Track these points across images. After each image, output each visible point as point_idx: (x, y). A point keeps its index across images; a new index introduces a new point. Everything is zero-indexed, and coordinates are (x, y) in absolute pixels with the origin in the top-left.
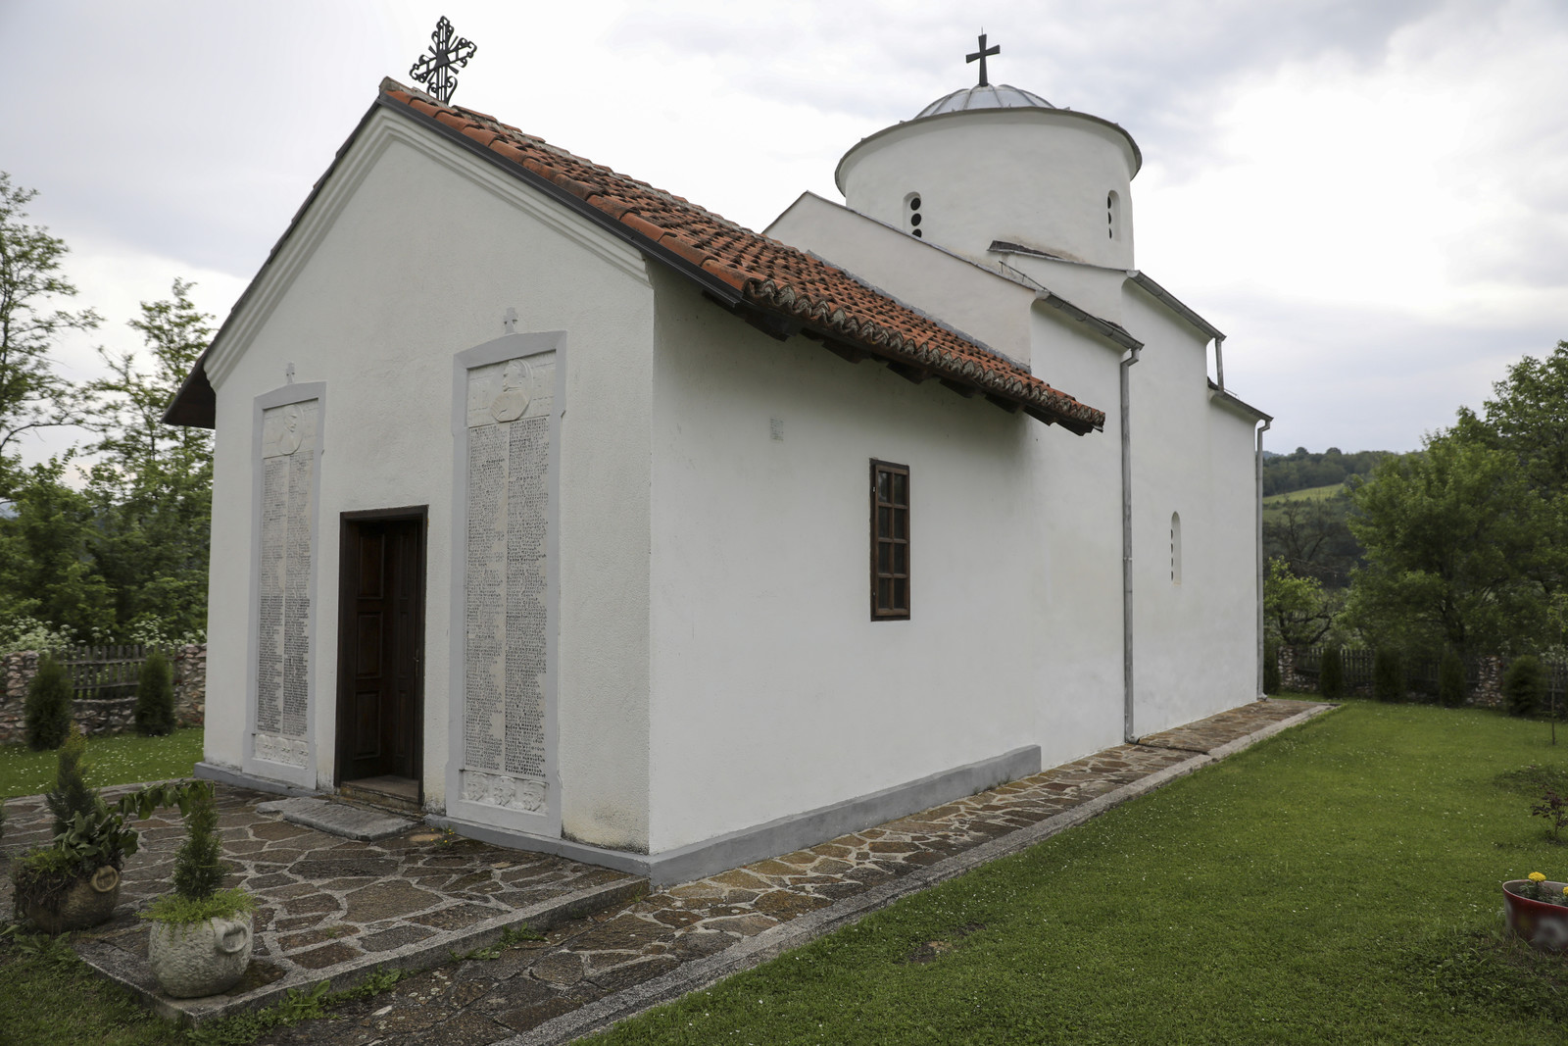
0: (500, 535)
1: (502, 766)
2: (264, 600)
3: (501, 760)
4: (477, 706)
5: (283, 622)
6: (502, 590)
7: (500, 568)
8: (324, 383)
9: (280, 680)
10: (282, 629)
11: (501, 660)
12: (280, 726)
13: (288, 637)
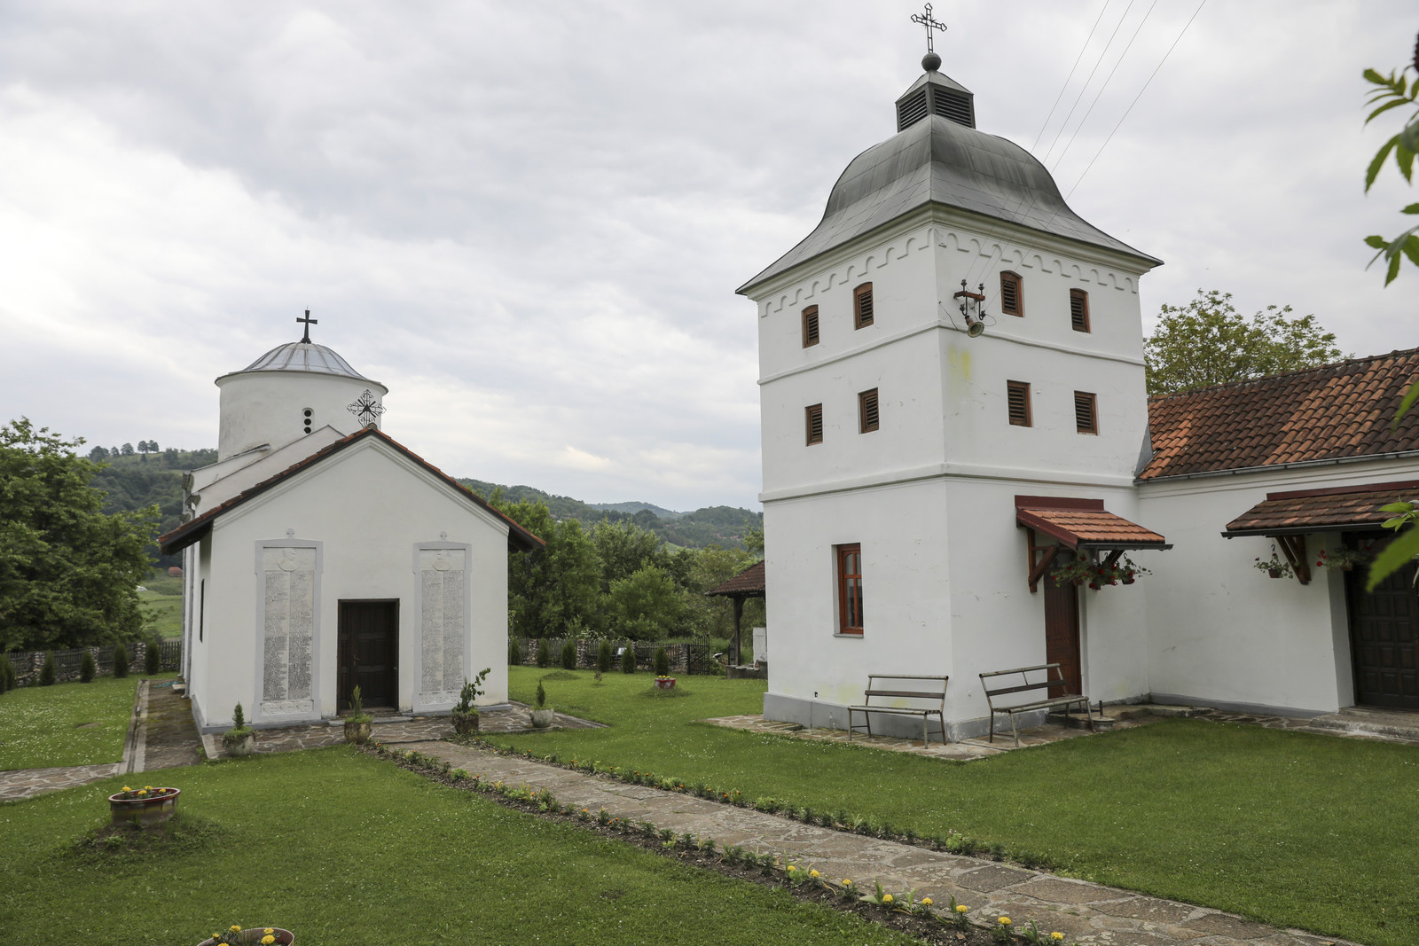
0: (440, 610)
1: (442, 689)
2: (267, 640)
3: (441, 687)
4: (428, 670)
5: (288, 648)
6: (441, 629)
7: (441, 621)
8: (321, 543)
9: (287, 675)
10: (287, 652)
11: (441, 653)
12: (286, 696)
13: (292, 656)
